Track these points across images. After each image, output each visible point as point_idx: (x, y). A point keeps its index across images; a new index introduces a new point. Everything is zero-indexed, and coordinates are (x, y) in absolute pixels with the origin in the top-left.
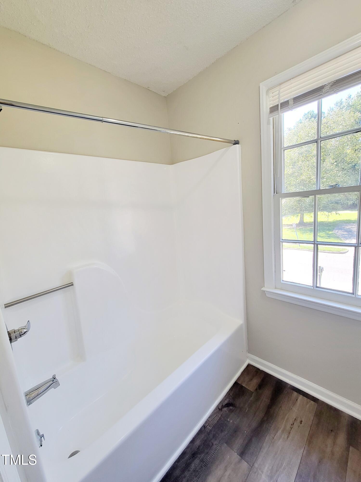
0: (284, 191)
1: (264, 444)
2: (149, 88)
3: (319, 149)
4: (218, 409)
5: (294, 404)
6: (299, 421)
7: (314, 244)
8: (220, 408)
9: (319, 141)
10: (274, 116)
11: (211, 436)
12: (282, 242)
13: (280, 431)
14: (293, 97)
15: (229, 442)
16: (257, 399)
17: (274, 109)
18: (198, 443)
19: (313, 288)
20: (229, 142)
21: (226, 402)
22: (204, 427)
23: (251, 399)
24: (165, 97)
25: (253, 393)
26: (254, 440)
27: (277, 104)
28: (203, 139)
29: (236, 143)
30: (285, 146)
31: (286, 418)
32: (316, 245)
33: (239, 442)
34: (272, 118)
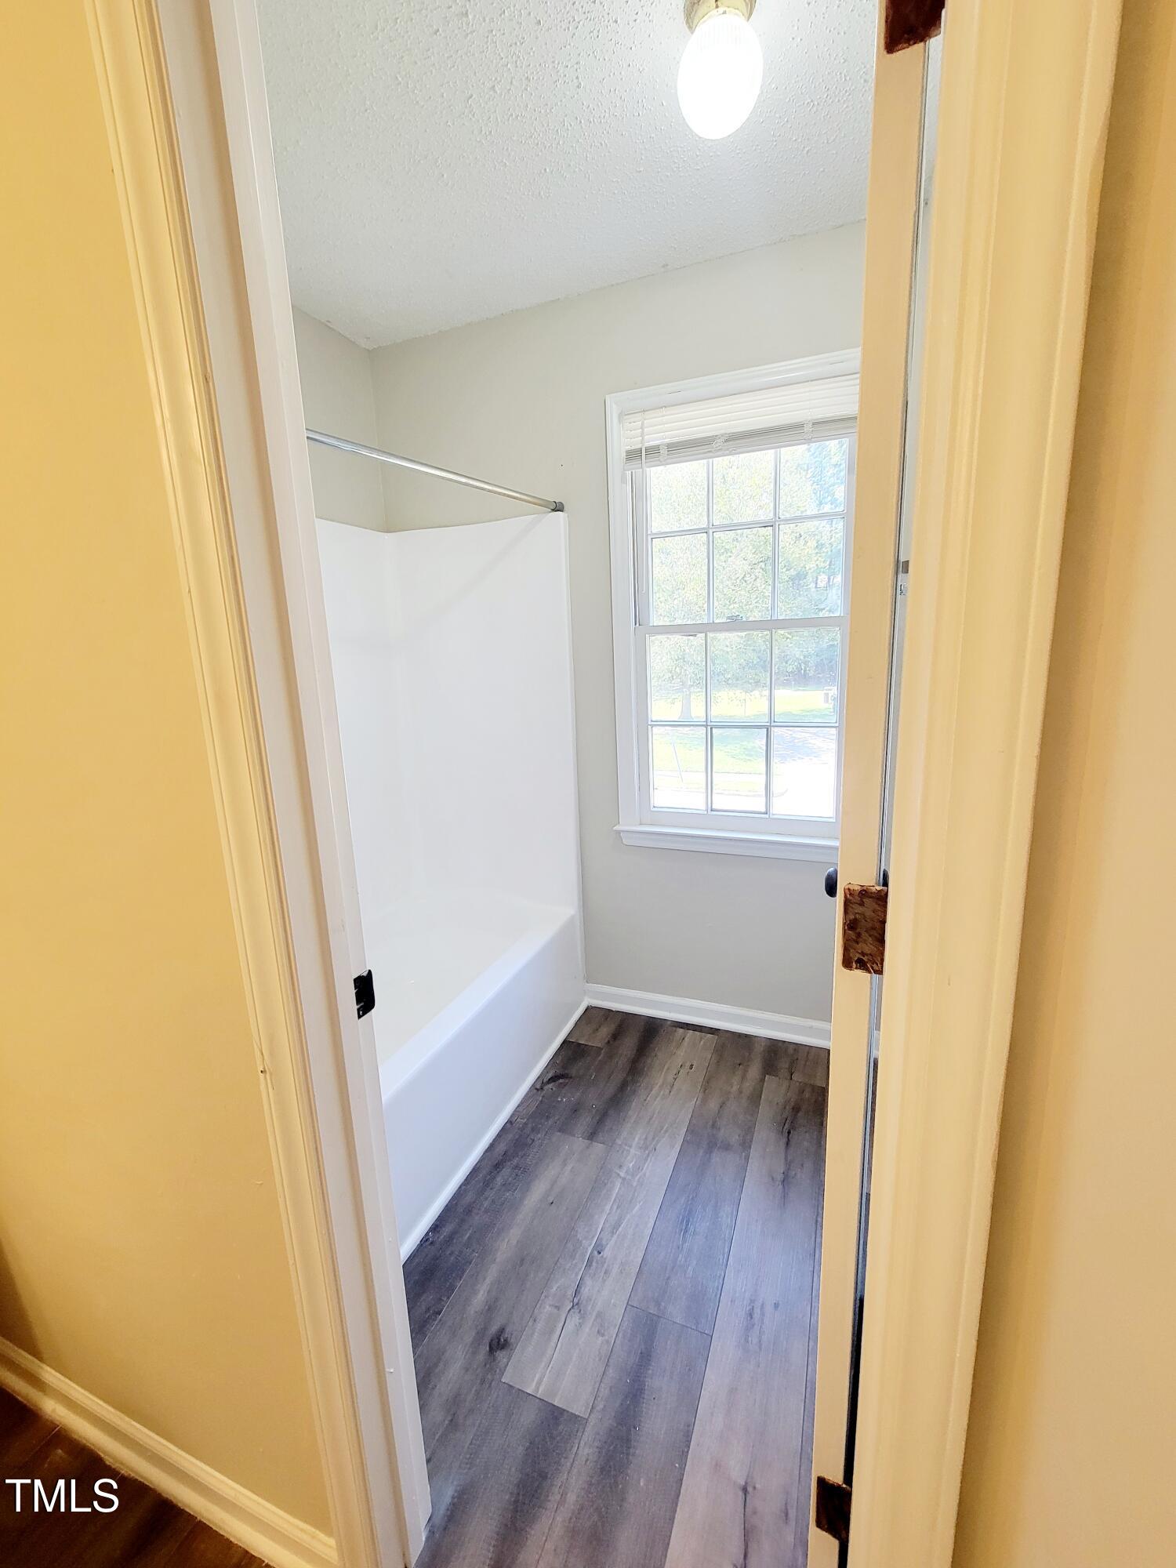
0: (655, 621)
1: (630, 1113)
2: (328, 324)
3: (710, 546)
4: (535, 1091)
5: (678, 1046)
6: (688, 1064)
7: (706, 726)
8: (538, 1087)
9: (711, 531)
10: (633, 469)
11: (528, 1130)
12: (652, 726)
13: (657, 1088)
14: (667, 441)
15: (565, 1129)
16: (610, 1056)
17: (633, 455)
18: (501, 1148)
19: (706, 813)
20: (544, 504)
21: (550, 1075)
22: (510, 1122)
23: (600, 1058)
24: (368, 350)
25: (602, 1049)
26: (611, 1112)
27: (639, 446)
28: (495, 492)
29: (558, 508)
30: (654, 532)
31: (666, 1067)
32: (709, 728)
33: (585, 1122)
34: (630, 472)
